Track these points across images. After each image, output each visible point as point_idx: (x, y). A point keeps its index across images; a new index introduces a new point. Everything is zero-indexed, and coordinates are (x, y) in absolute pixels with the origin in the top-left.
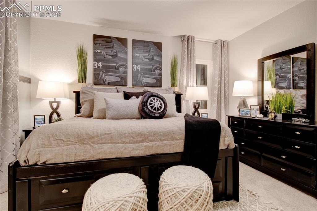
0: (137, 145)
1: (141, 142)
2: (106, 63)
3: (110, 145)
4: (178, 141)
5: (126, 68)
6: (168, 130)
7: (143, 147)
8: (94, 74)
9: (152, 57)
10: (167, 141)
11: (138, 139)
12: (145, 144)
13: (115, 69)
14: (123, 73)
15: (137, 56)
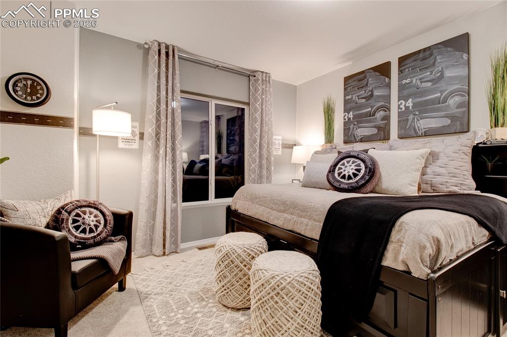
0: (280, 214)
1: (284, 212)
2: (358, 110)
3: (264, 207)
4: (315, 223)
5: (386, 111)
6: (310, 204)
7: (283, 219)
8: (344, 130)
9: (439, 74)
10: (304, 219)
11: (282, 208)
12: (286, 215)
13: (370, 116)
14: (382, 120)
15: (406, 84)
